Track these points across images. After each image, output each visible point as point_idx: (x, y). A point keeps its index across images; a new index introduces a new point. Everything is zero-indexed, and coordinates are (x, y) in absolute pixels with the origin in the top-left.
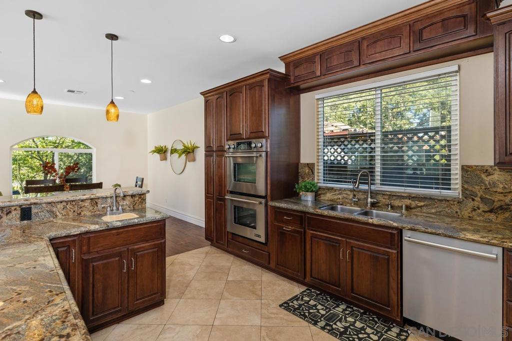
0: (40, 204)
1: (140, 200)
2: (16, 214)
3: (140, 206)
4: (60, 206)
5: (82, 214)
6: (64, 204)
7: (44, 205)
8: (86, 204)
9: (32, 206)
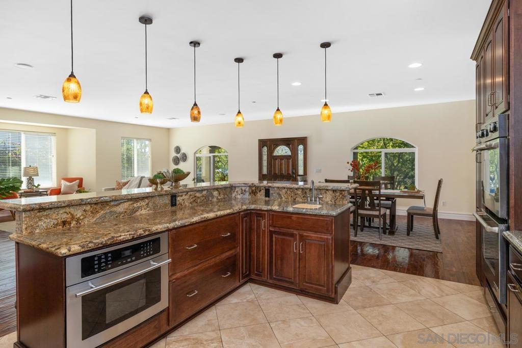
0: (274, 188)
1: (341, 196)
2: (263, 192)
3: (341, 202)
4: (284, 191)
5: (297, 199)
6: (286, 190)
7: (276, 189)
8: (299, 193)
9: (270, 188)
